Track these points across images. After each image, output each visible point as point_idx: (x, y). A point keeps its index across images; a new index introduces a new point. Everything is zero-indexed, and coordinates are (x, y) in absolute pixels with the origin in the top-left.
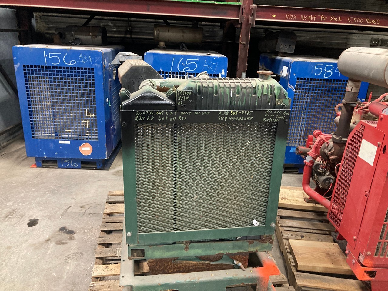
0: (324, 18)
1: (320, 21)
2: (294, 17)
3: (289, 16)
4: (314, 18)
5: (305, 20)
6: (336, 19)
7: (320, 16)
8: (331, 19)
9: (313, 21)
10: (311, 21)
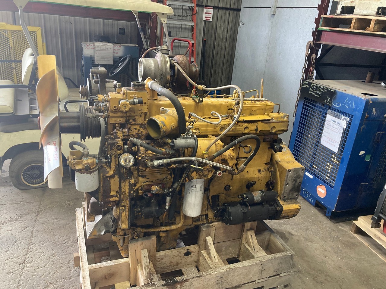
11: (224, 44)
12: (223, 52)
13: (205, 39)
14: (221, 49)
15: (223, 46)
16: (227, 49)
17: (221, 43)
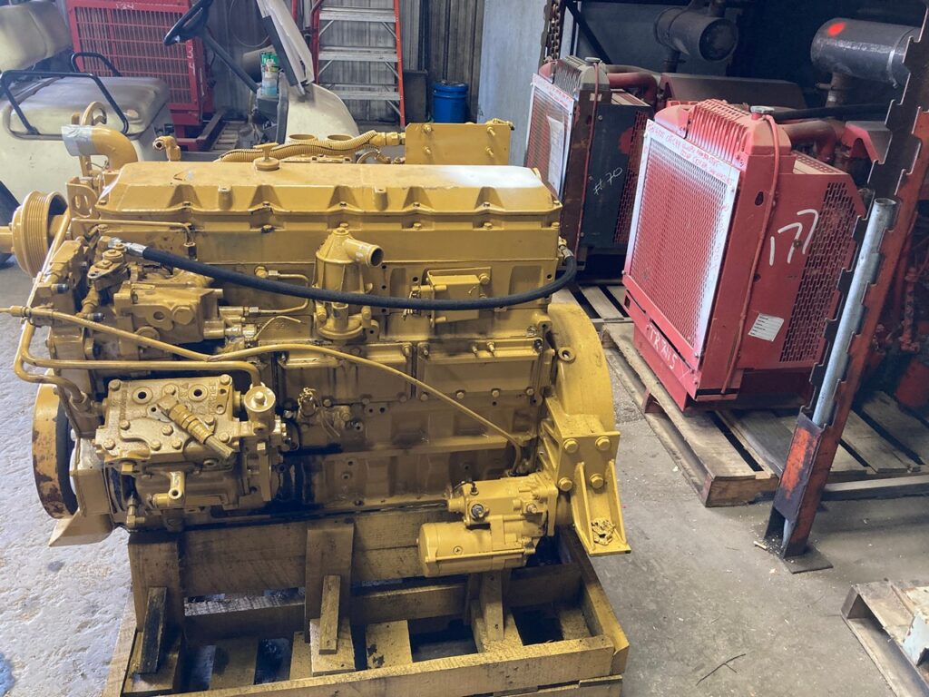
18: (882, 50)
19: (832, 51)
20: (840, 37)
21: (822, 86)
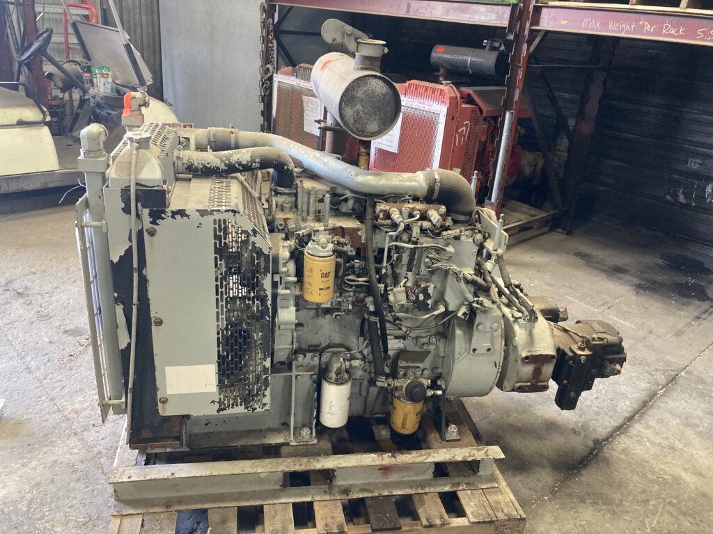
0: (651, 28)
1: (642, 34)
2: (596, 24)
3: (589, 22)
4: (631, 28)
5: (614, 31)
6: (673, 32)
7: (643, 26)
8: (664, 31)
9: (630, 33)
10: (626, 32)
11: (137, 16)
12: (139, 30)
13: (105, 7)
14: (135, 24)
15: (137, 21)
16: (145, 26)
17: (132, 15)
18: (465, 58)
19: (440, 58)
20: (444, 53)
21: (437, 74)
